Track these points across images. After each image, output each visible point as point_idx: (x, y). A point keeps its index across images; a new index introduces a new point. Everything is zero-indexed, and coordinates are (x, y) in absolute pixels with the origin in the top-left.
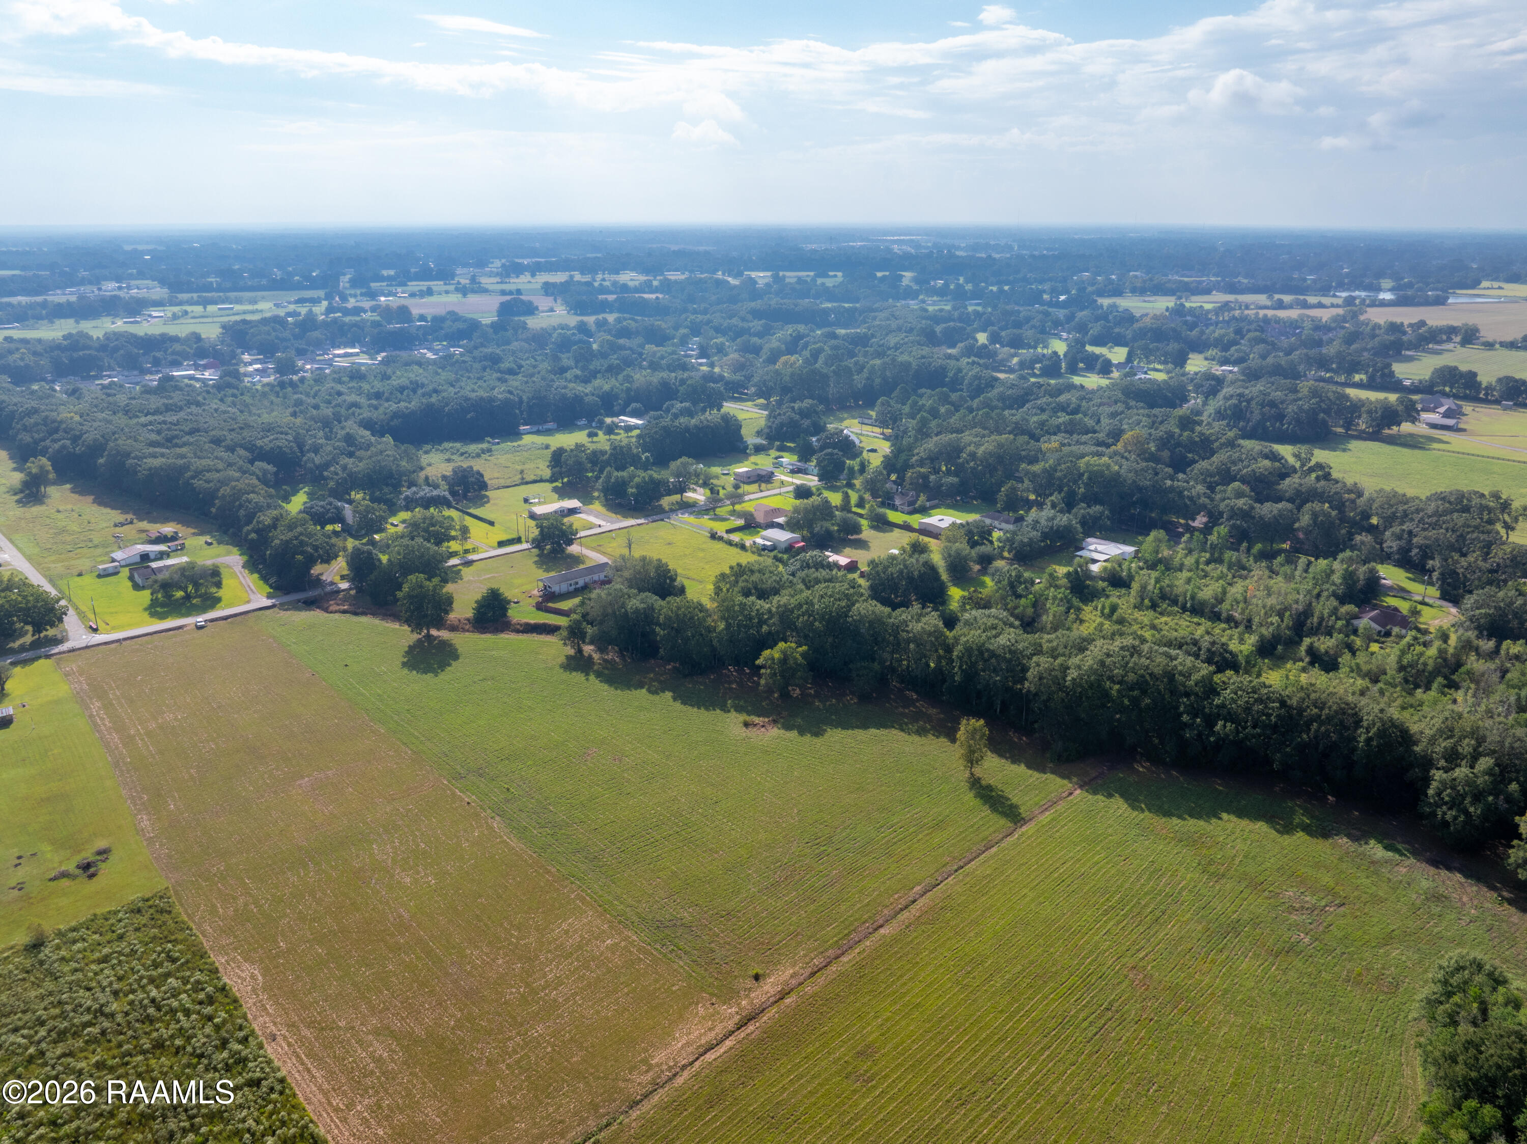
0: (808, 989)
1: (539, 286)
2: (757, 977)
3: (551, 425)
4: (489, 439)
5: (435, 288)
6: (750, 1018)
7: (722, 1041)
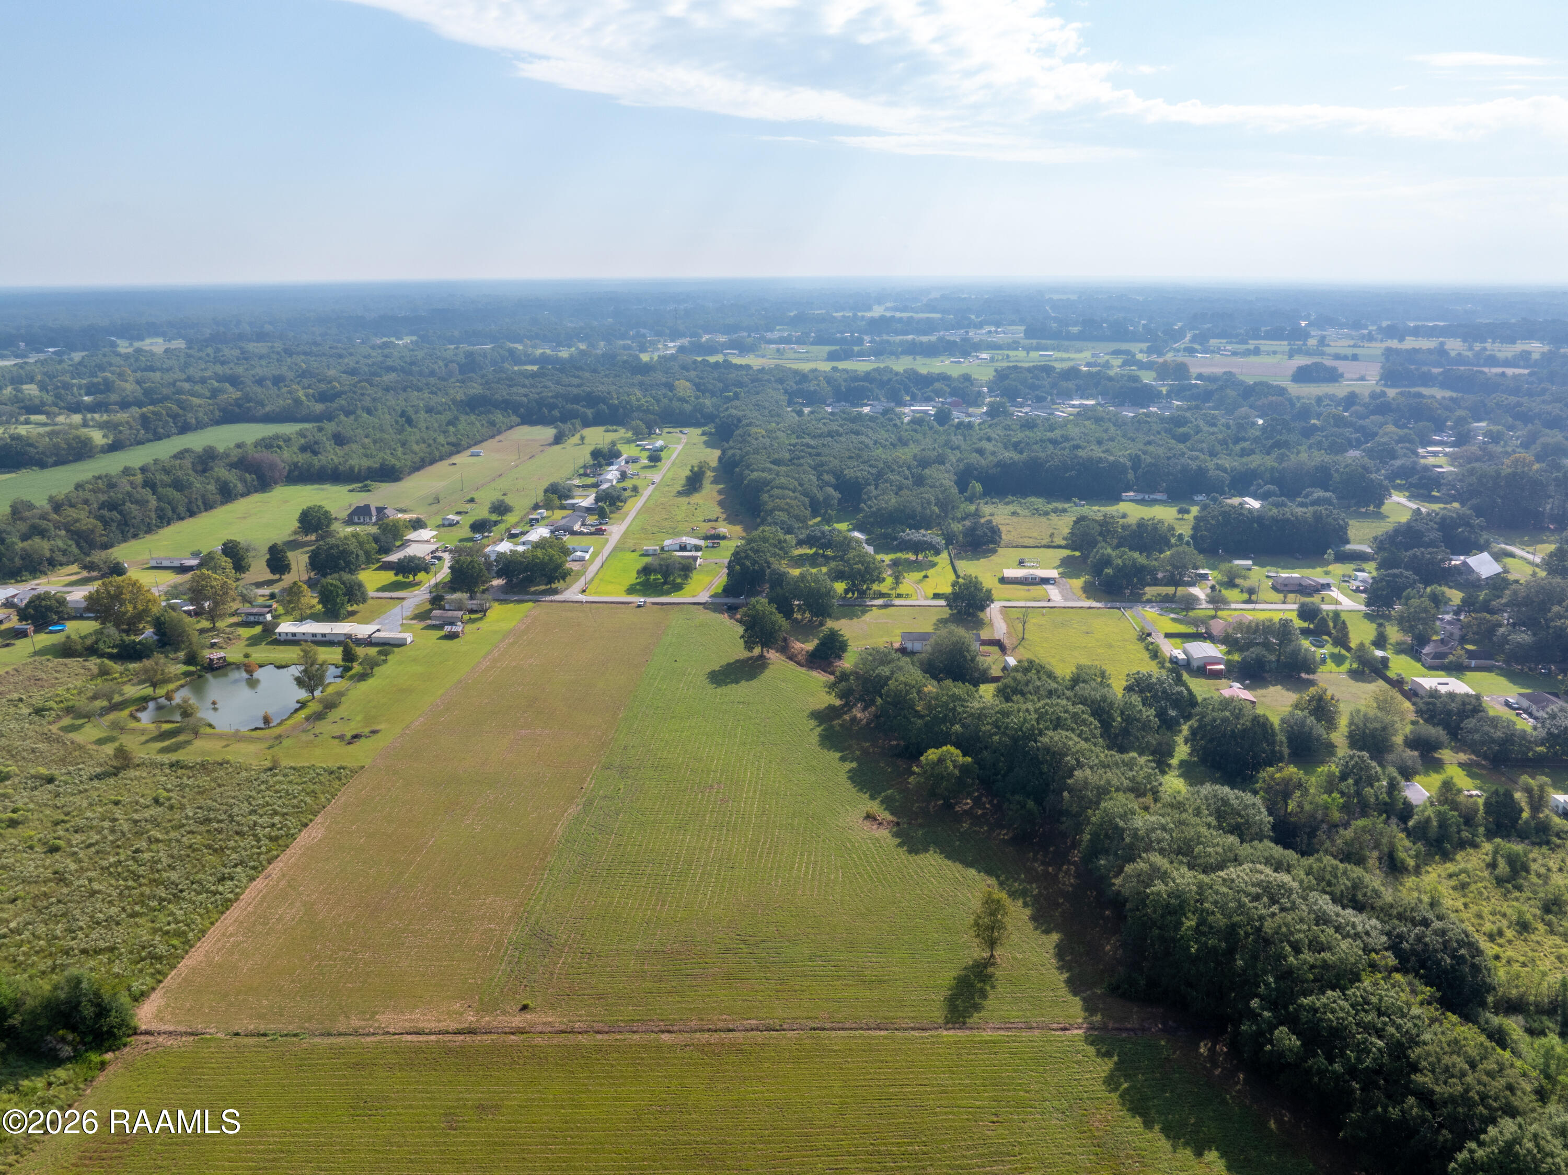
0: (538, 1041)
1: (1379, 352)
2: (525, 1008)
3: (1159, 496)
4: (1076, 500)
5: (1262, 348)
6: (472, 1032)
7: (430, 1033)
